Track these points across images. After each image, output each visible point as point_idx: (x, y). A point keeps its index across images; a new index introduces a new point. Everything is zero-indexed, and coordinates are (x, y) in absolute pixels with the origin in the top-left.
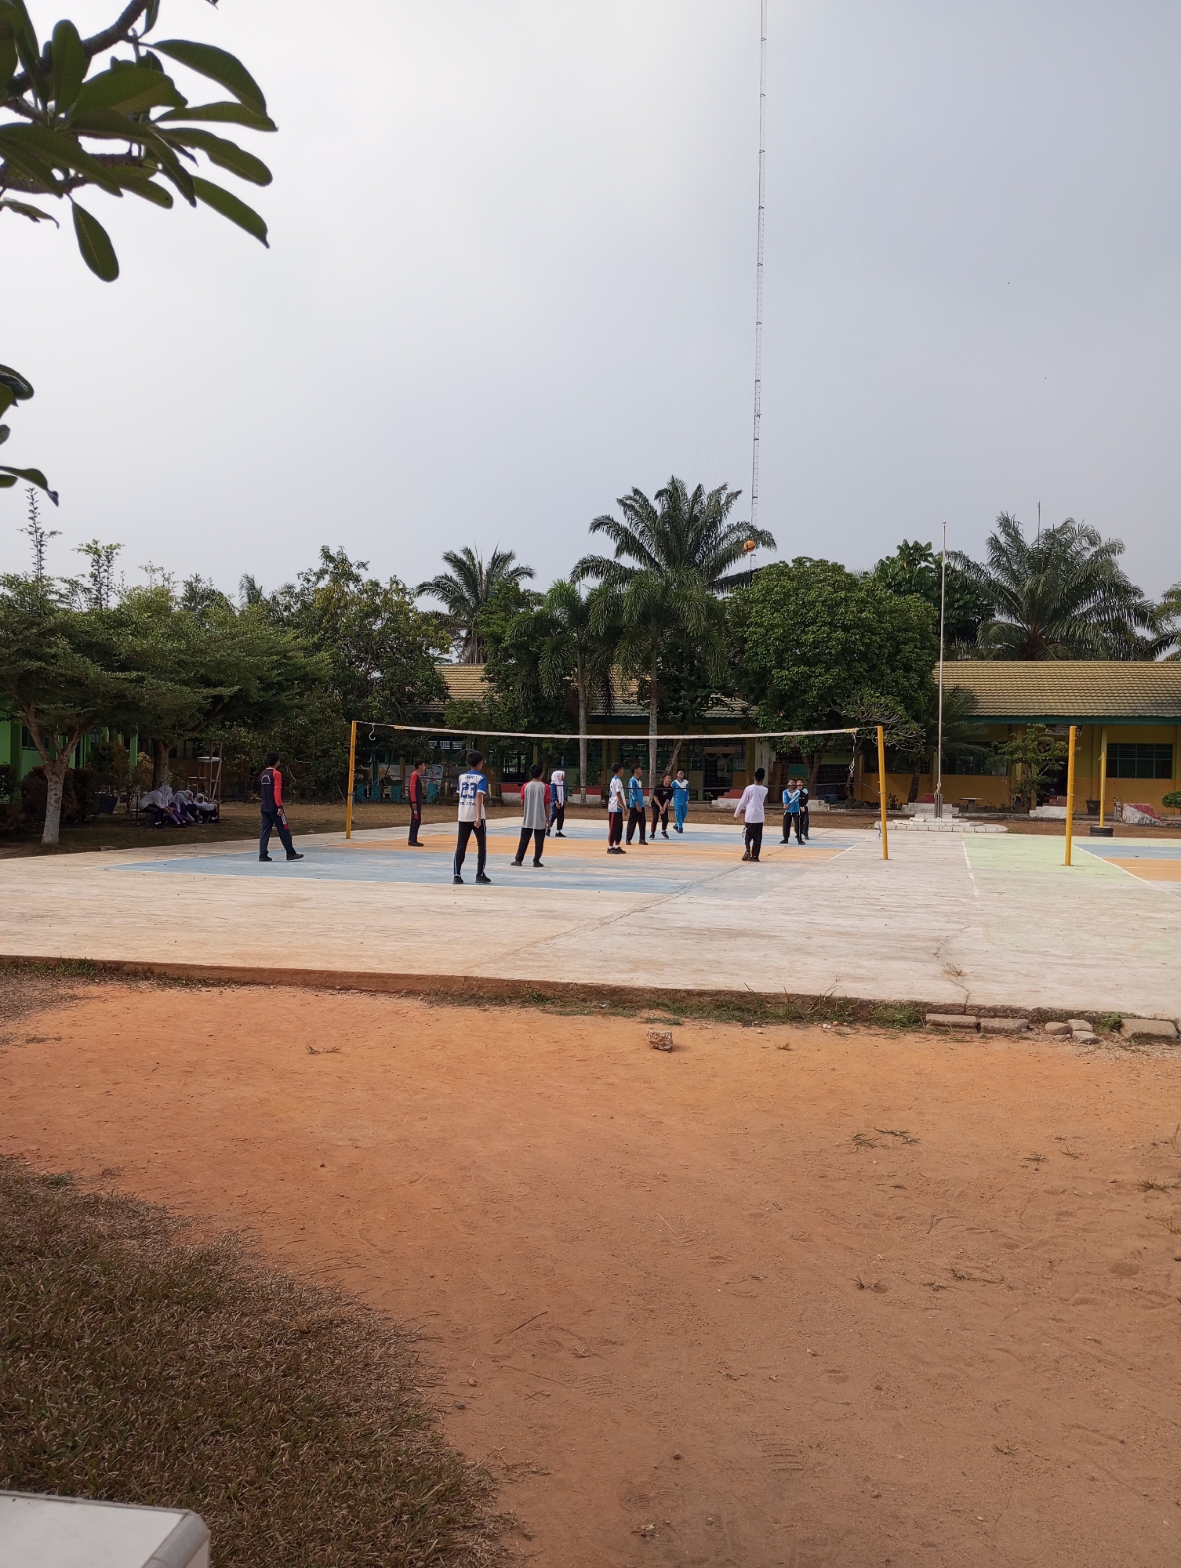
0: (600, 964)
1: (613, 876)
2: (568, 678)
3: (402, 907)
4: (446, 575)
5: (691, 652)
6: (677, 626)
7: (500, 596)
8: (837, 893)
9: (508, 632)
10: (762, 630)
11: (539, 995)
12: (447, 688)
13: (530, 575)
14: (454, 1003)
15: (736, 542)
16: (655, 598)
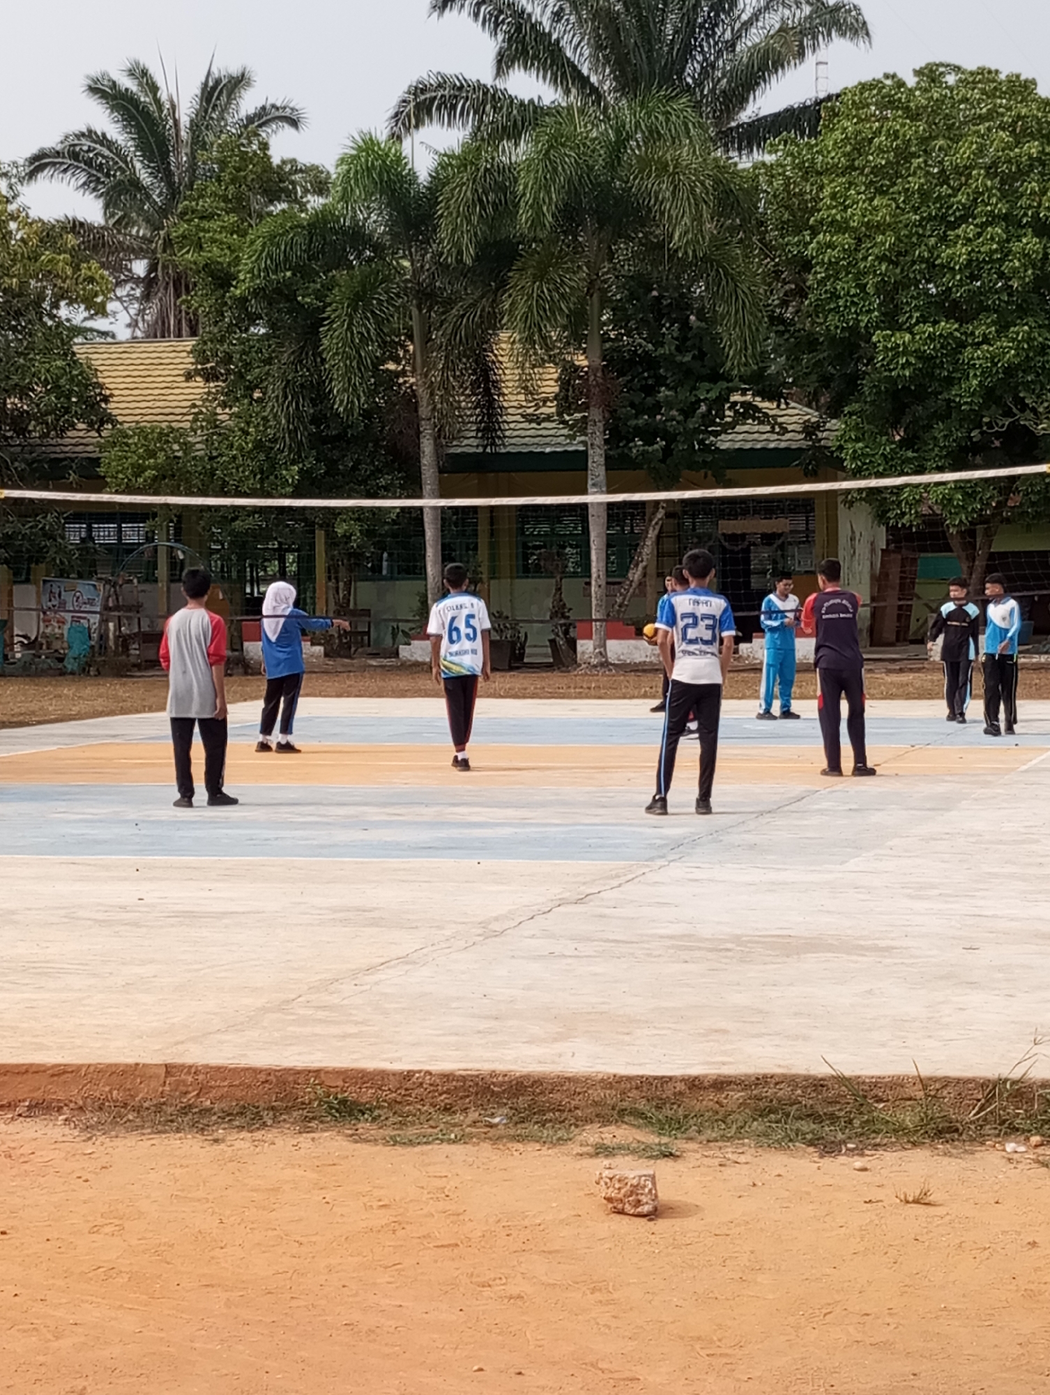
0: (483, 1025)
1: (510, 825)
2: (391, 366)
3: (13, 912)
4: (90, 131)
5: (682, 295)
6: (646, 236)
7: (226, 176)
8: (1034, 847)
9: (246, 262)
10: (846, 240)
11: (343, 1102)
12: (106, 399)
13: (294, 123)
14: (143, 1127)
15: (780, 30)
16: (591, 168)
